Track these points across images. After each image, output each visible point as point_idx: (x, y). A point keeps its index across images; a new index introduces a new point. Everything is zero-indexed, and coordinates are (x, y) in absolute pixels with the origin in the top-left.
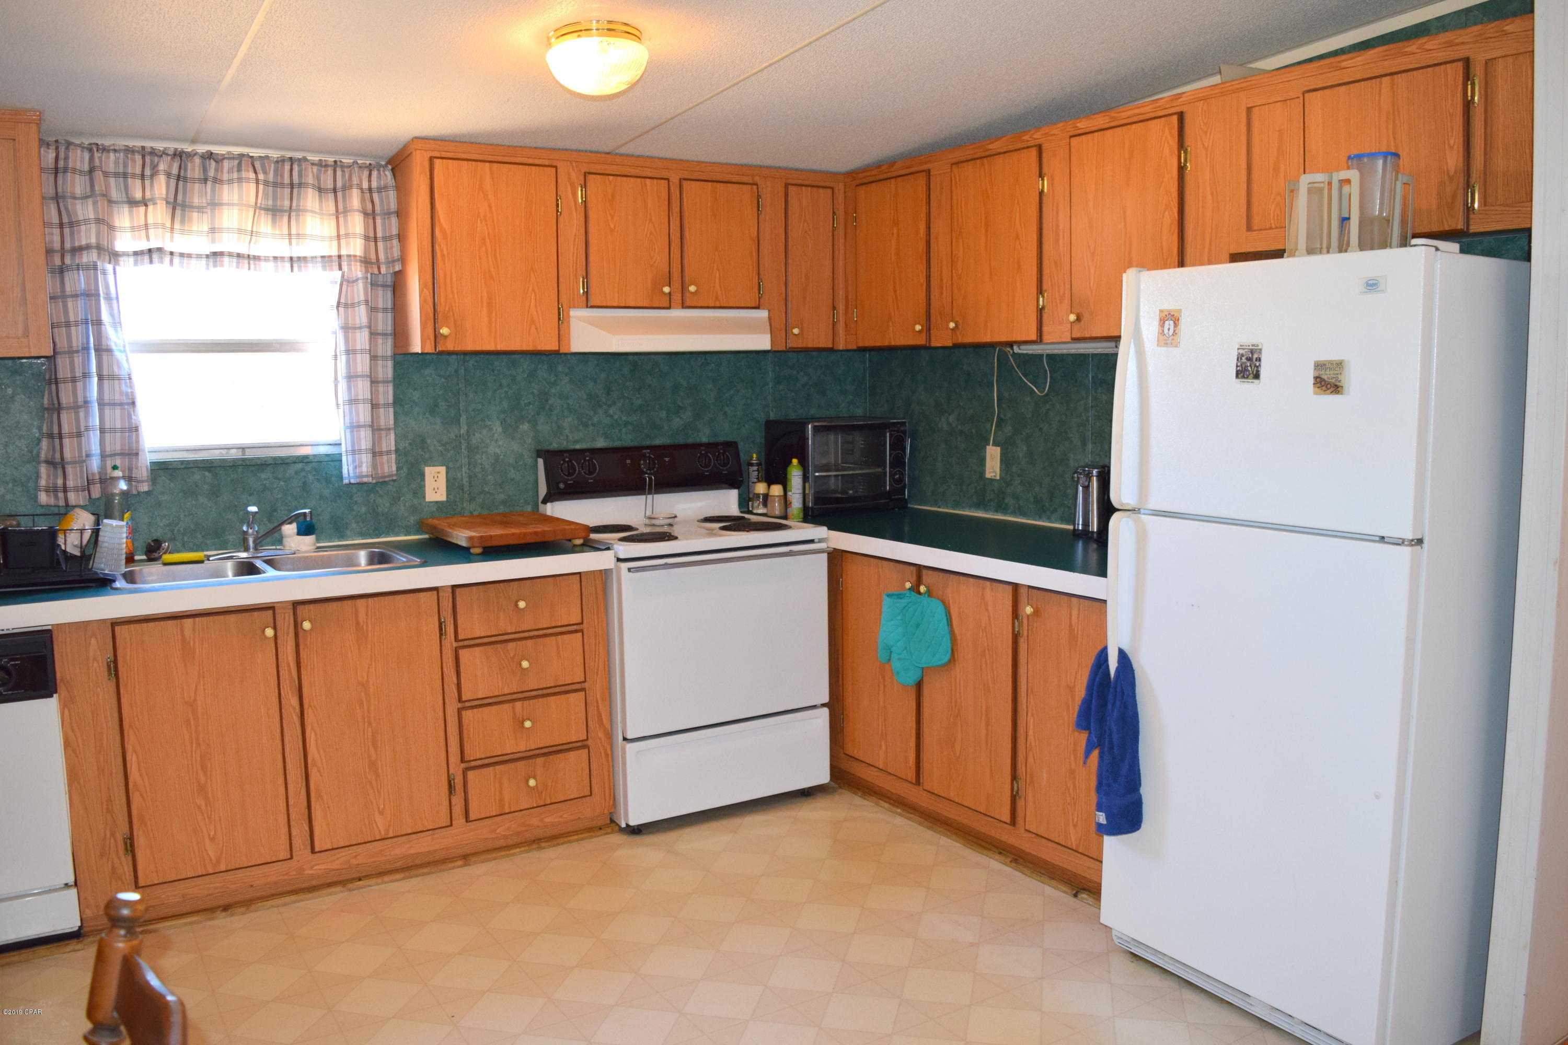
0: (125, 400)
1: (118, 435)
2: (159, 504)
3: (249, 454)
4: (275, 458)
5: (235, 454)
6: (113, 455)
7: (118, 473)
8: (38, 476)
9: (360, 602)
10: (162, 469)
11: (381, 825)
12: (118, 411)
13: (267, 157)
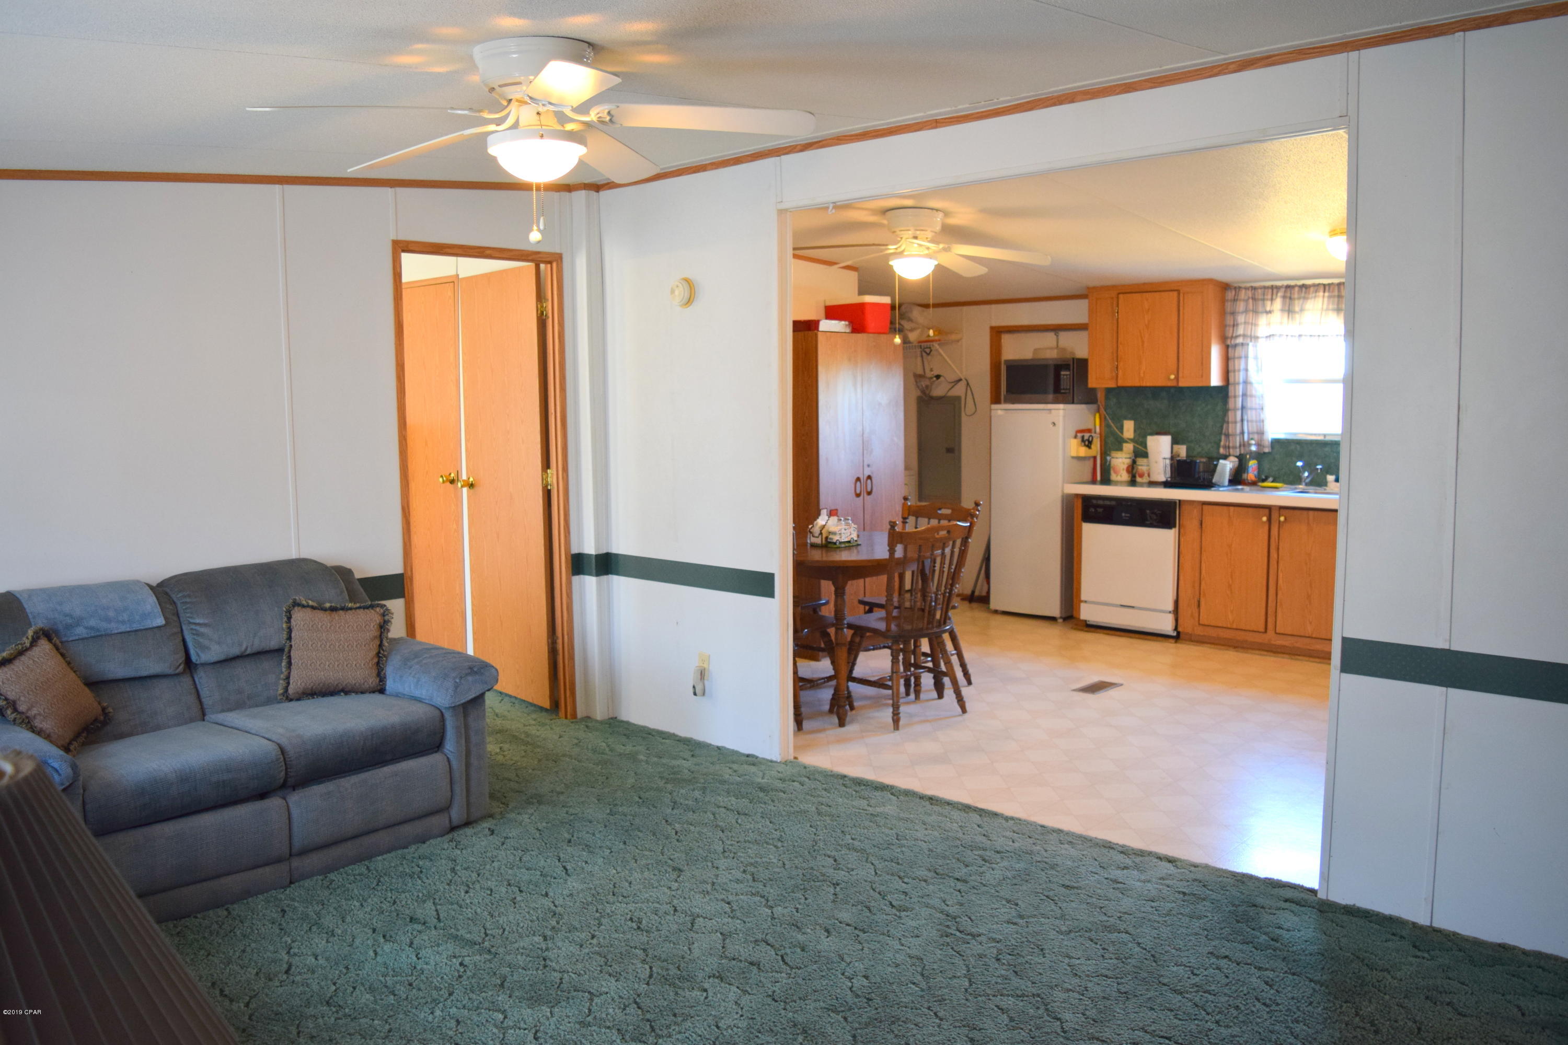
0: (1257, 407)
1: (1254, 424)
2: (1274, 459)
3: (1328, 438)
4: (1332, 441)
5: (1321, 438)
6: (1253, 433)
7: (1253, 442)
8: (1220, 440)
9: (1311, 513)
10: (1276, 442)
11: (1309, 630)
12: (1254, 412)
13: (1332, 284)
